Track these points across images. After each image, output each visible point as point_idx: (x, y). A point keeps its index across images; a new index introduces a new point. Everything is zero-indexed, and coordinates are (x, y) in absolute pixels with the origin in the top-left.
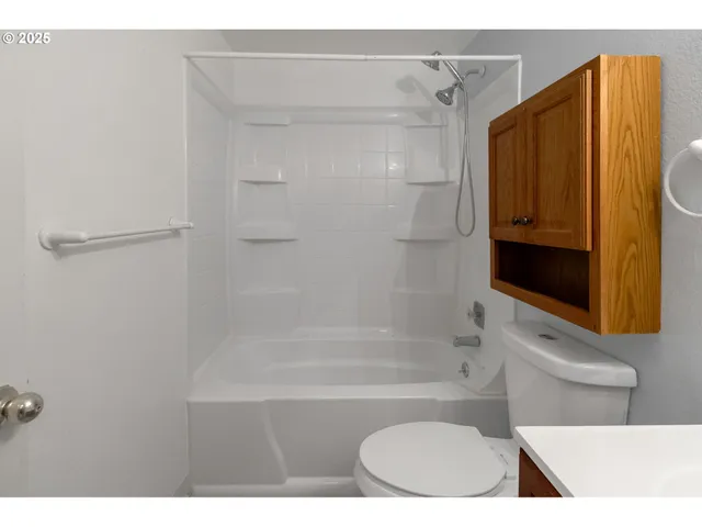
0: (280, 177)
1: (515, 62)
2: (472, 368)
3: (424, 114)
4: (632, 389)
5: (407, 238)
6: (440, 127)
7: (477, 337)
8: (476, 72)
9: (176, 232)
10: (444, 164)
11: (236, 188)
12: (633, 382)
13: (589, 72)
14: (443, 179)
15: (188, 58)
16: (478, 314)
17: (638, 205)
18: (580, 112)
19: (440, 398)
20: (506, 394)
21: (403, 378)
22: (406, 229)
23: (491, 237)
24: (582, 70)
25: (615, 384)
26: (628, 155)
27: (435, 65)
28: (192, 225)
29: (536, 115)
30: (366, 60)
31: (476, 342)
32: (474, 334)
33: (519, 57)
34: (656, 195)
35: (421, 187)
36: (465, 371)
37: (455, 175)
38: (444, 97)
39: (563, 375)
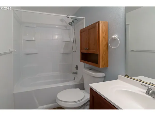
0: (33, 39)
1: (84, 19)
2: (76, 78)
3: (66, 27)
4: (104, 77)
5: (62, 53)
6: (69, 30)
7: (77, 72)
8: (76, 19)
9: (11, 52)
10: (70, 37)
11: (23, 41)
12: (104, 76)
13: (98, 23)
14: (70, 40)
15: (13, 10)
16: (77, 67)
17: (105, 46)
18: (96, 30)
19: (71, 84)
20: (83, 82)
21: (62, 82)
22: (62, 51)
23: (80, 52)
24: (96, 23)
25: (101, 76)
26: (103, 38)
27: (69, 17)
28: (16, 50)
29: (89, 30)
30: (56, 15)
31: (76, 73)
32: (76, 71)
33: (85, 18)
34: (107, 44)
35: (65, 42)
36: (74, 79)
37: (72, 40)
38: (70, 24)
39: (94, 76)
